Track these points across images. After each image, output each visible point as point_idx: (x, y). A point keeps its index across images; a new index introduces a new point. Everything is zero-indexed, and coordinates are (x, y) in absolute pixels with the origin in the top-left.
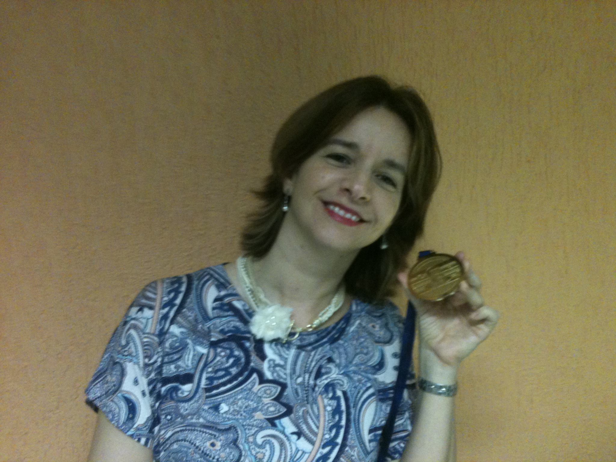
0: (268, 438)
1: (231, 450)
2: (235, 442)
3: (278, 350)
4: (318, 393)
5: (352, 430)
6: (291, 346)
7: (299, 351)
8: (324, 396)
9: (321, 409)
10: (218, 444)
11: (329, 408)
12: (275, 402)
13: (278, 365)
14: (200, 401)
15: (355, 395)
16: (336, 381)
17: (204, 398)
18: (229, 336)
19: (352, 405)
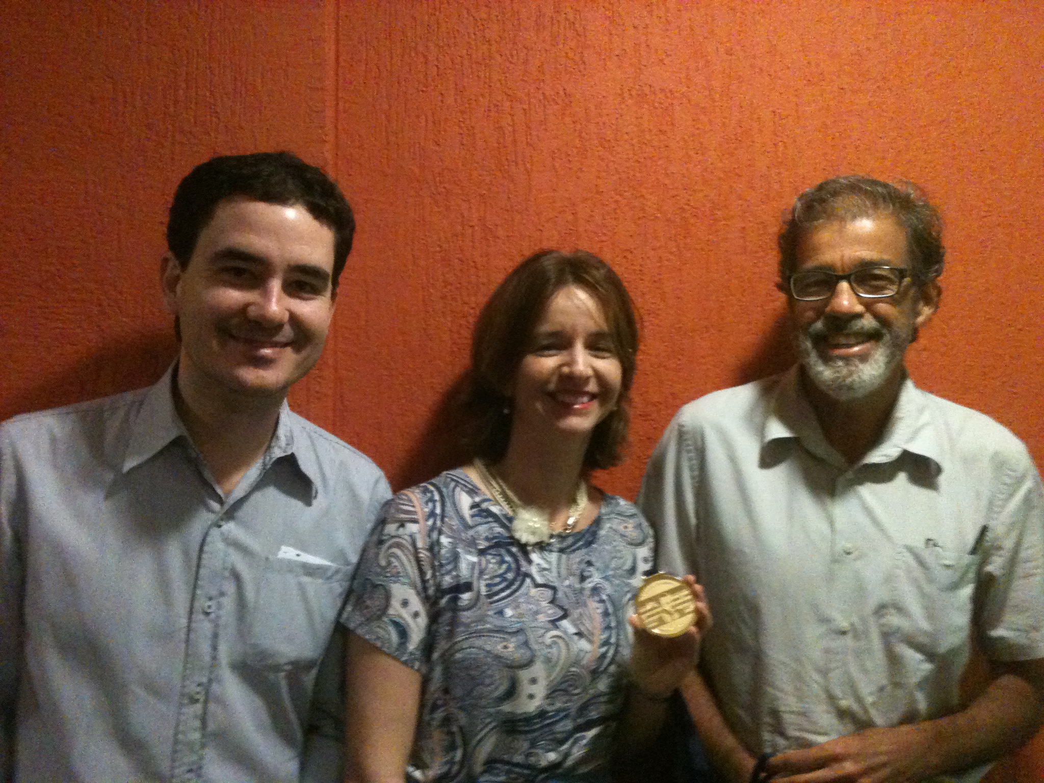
0: (555, 639)
1: (524, 650)
2: (526, 643)
4: (586, 596)
8: (592, 599)
9: (592, 611)
10: (511, 646)
11: (598, 611)
12: (551, 605)
13: (545, 569)
14: (483, 607)
15: (617, 599)
16: (599, 586)
17: (487, 604)
18: (496, 542)
19: (617, 608)
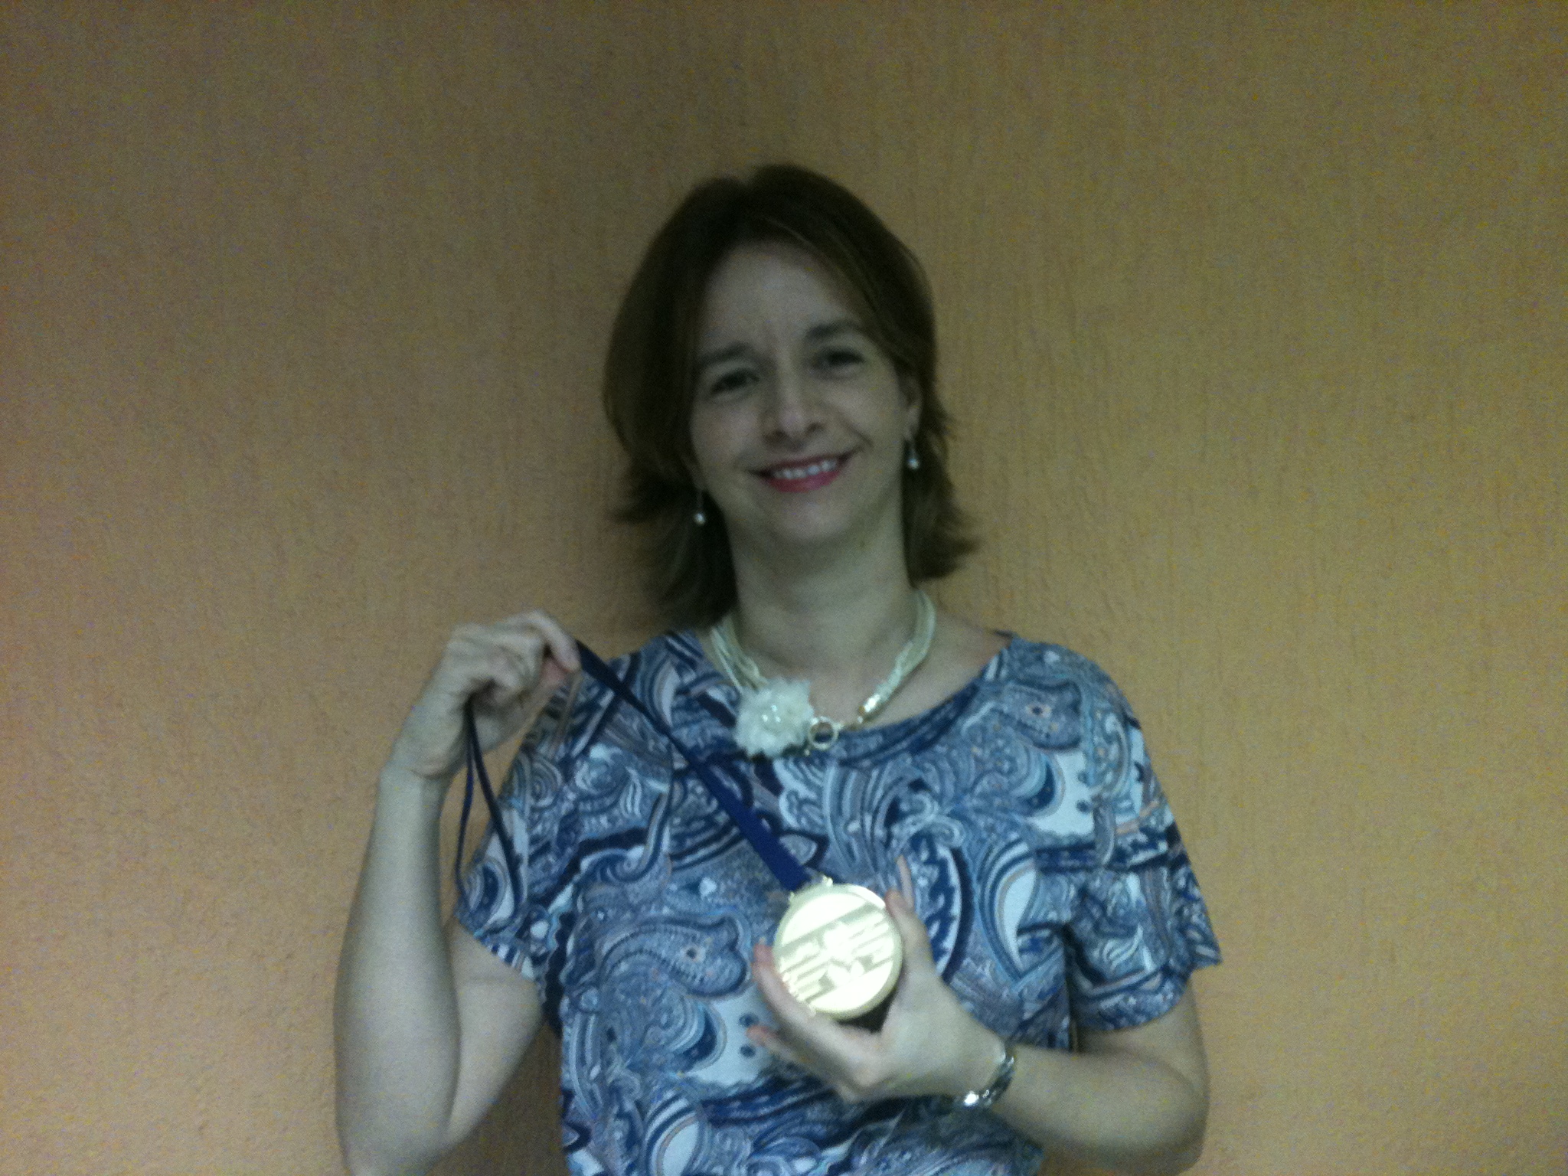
1: (725, 961)
2: (732, 946)
3: (802, 771)
4: (898, 852)
5: (977, 926)
6: (828, 762)
7: (846, 769)
8: (910, 858)
9: (906, 883)
10: (701, 953)
11: (923, 882)
14: (661, 877)
15: (982, 855)
16: (935, 829)
17: (669, 870)
19: (974, 877)
